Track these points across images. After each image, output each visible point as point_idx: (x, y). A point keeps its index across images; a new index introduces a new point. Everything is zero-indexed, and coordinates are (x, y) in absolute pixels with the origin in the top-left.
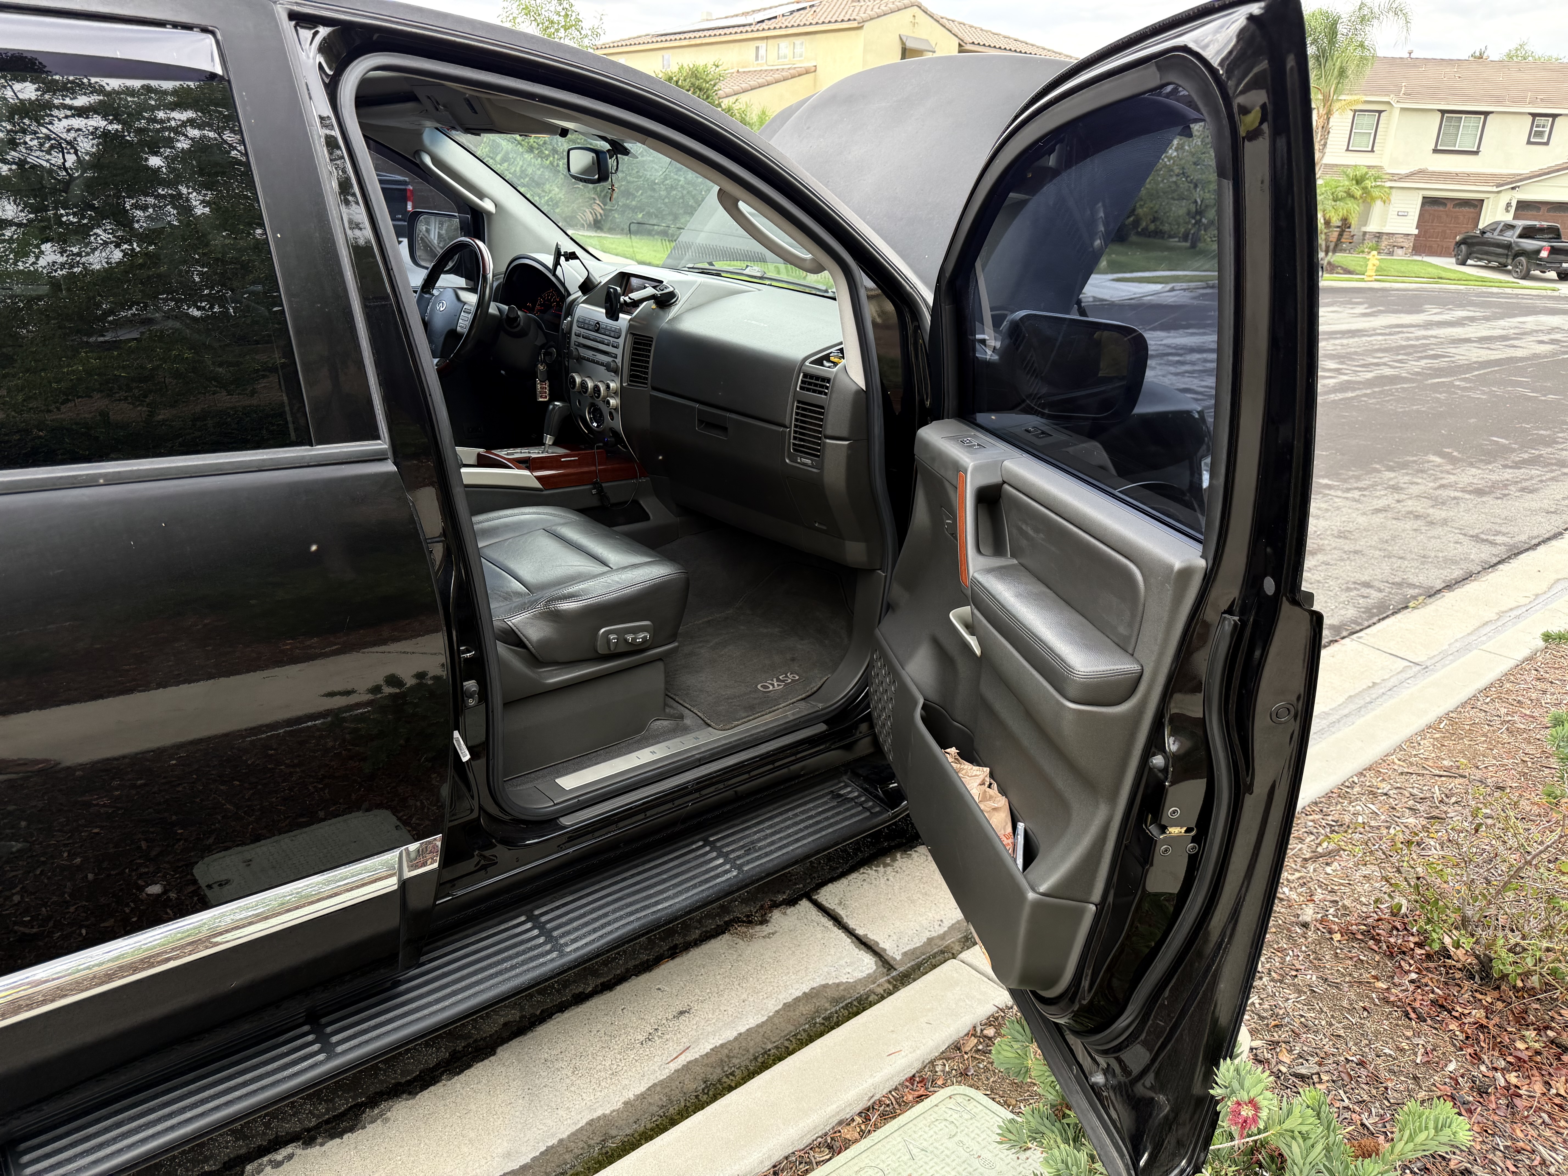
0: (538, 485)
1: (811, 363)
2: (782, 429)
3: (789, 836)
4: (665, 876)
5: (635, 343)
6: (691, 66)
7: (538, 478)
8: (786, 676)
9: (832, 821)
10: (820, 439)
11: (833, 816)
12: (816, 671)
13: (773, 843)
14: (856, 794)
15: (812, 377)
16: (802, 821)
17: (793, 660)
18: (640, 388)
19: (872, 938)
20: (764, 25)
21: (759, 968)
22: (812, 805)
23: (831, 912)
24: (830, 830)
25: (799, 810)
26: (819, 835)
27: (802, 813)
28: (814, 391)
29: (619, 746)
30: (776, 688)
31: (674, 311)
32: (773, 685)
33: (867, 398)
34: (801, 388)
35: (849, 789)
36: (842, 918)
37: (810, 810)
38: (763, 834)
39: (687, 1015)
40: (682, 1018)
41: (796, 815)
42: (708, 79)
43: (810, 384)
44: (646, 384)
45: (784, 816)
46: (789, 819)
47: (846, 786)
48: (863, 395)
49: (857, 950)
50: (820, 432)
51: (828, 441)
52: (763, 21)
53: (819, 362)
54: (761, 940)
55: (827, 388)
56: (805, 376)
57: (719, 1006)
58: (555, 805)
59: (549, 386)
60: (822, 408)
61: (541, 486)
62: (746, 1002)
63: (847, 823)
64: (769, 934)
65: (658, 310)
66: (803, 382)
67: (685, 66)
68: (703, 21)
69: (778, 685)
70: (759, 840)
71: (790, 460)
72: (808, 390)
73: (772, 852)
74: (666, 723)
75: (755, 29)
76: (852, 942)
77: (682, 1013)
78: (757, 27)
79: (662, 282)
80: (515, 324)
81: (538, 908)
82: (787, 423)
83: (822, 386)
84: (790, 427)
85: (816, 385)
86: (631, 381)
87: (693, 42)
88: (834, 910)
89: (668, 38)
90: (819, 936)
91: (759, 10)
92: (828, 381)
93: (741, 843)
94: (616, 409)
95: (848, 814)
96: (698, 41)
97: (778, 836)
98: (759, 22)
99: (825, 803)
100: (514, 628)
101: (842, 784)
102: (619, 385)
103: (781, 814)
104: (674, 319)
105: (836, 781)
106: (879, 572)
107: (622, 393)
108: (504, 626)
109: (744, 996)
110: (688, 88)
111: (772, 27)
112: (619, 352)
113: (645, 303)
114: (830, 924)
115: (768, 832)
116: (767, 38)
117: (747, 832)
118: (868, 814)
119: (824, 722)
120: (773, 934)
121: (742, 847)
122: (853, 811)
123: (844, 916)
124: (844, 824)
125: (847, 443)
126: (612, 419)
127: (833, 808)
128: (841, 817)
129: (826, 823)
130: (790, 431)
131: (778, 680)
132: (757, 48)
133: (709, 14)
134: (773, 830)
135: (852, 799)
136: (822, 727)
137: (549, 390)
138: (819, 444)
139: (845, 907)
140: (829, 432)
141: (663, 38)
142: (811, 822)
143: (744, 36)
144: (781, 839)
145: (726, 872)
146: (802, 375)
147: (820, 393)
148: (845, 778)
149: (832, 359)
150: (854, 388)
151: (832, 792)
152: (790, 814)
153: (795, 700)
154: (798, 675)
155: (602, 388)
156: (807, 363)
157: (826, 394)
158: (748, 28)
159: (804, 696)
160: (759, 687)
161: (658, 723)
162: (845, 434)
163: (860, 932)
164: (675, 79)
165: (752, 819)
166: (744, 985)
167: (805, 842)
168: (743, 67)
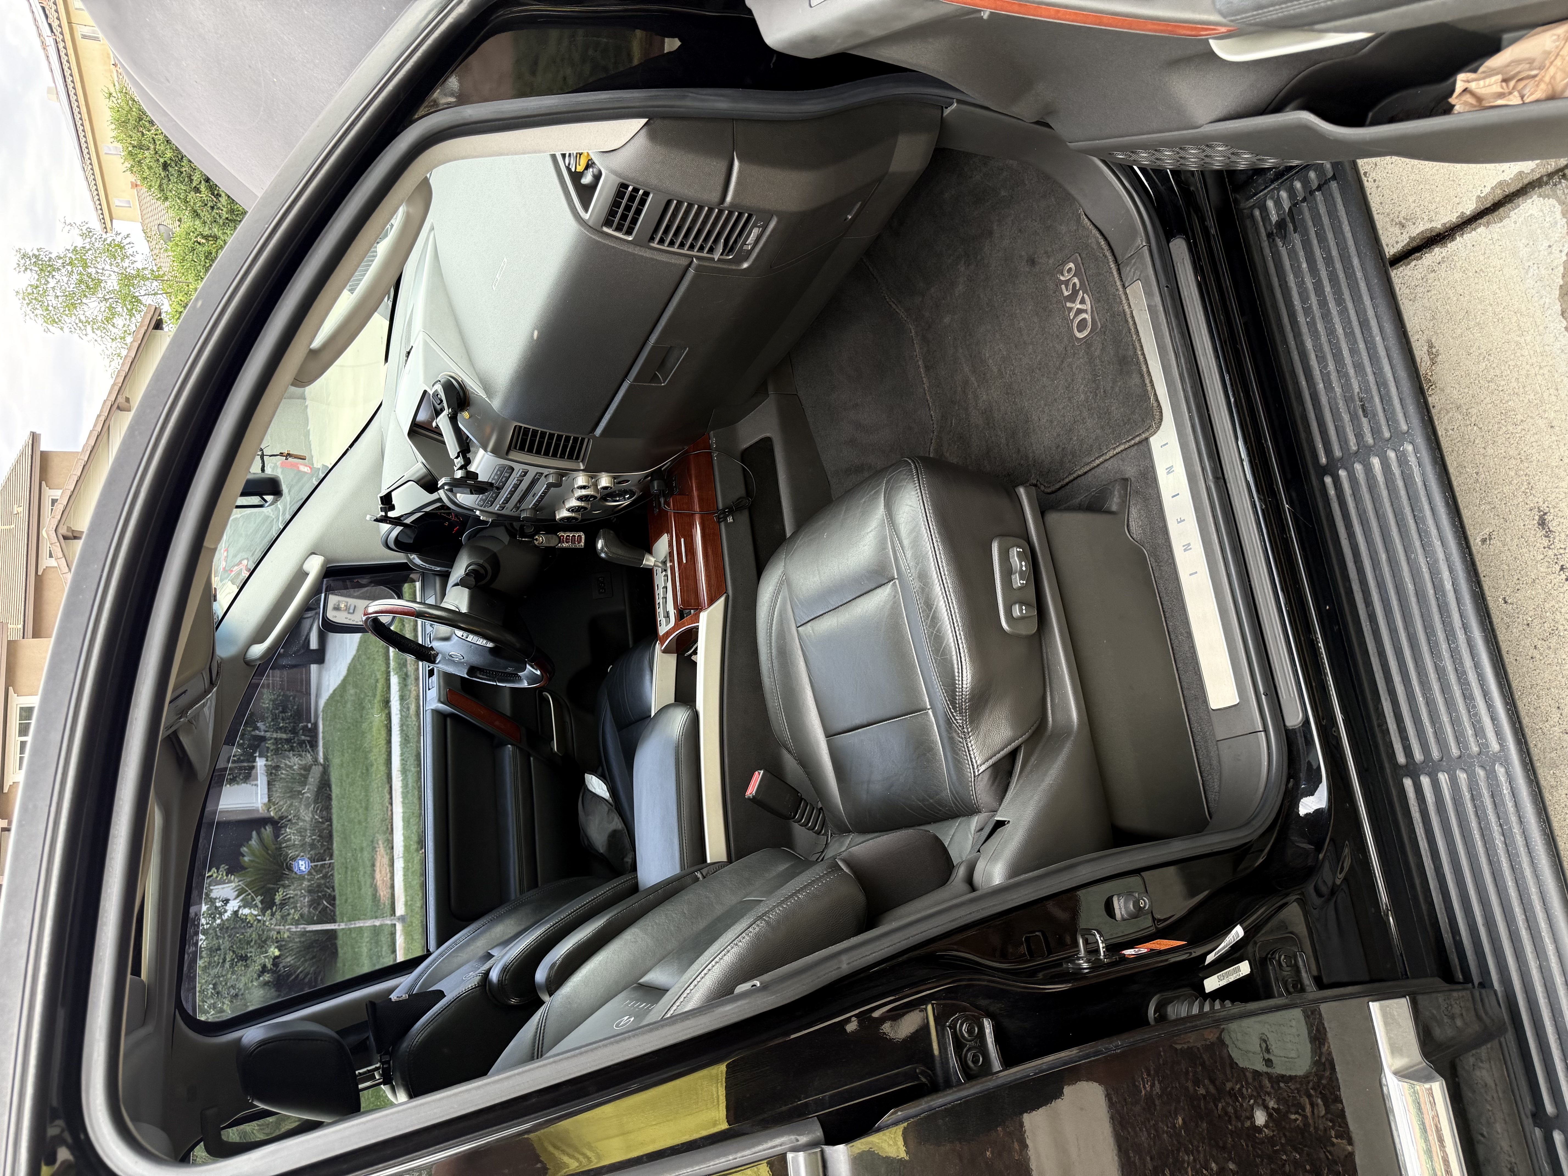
0: (720, 603)
1: (586, 210)
2: (691, 271)
3: (1350, 335)
4: (1383, 557)
5: (522, 449)
6: (113, 126)
7: (712, 601)
8: (1067, 283)
9: (1335, 253)
10: (721, 212)
11: (1326, 249)
12: (1063, 229)
13: (1359, 367)
14: (1284, 194)
15: (612, 213)
16: (1323, 303)
17: (1032, 262)
18: (589, 447)
19: (1487, 190)
20: (55, 24)
21: (1493, 386)
22: (1291, 278)
23: (1415, 244)
24: (1356, 262)
25: (1297, 302)
26: (1363, 285)
27: (1304, 299)
28: (638, 212)
29: (1163, 594)
30: (1088, 306)
31: (474, 387)
32: (1079, 311)
33: (664, 117)
34: (629, 232)
35: (1270, 204)
36: (1431, 230)
37: (1301, 285)
38: (1334, 376)
39: (1548, 518)
40: (1553, 526)
41: (1308, 311)
42: (127, 108)
43: (624, 217)
44: (583, 440)
45: (1305, 330)
46: (1312, 325)
47: (1264, 209)
48: (658, 123)
49: (1506, 221)
50: (711, 210)
51: (729, 199)
52: (50, 25)
53: (586, 193)
54: (1437, 368)
55: (636, 190)
56: (608, 223)
57: (1548, 465)
58: (1266, 730)
59: (565, 531)
60: (669, 203)
61: (722, 599)
62: (1554, 423)
63: (1346, 228)
64: (1429, 353)
65: (472, 409)
66: (619, 229)
67: (113, 134)
68: (58, 98)
69: (1083, 302)
70: (1346, 386)
71: (746, 259)
72: (634, 221)
73: (1378, 373)
74: (1134, 512)
75: (61, 37)
76: (1488, 224)
77: (1542, 523)
78: (57, 34)
79: (425, 392)
80: (482, 571)
81: (1392, 755)
82: (684, 262)
83: (632, 198)
84: (692, 257)
85: (628, 208)
86: (577, 458)
87: (85, 116)
88: (1412, 239)
89: (84, 146)
90: (1458, 276)
91: (38, 28)
92: (624, 186)
93: (1346, 417)
94: (615, 478)
95: (1326, 220)
96: (84, 109)
97: (1346, 353)
98: (52, 31)
99: (1292, 253)
100: (990, 762)
101: (1257, 213)
102: (581, 473)
103: (1298, 335)
104: (487, 388)
105: (1248, 223)
106: (947, 112)
107: (593, 470)
108: (986, 776)
109: (1542, 423)
110: (140, 134)
111: (56, 15)
112: (533, 471)
113: (460, 425)
114: (1437, 253)
115: (1331, 367)
116: (70, 23)
117: (1324, 400)
118: (1334, 185)
119: (1168, 242)
120: (1431, 346)
121: (1354, 418)
122: (1322, 210)
123: (1429, 226)
124: (1349, 235)
125: (736, 163)
126: (628, 481)
127: (1307, 245)
128: (1330, 236)
129: (1338, 265)
130: (698, 258)
131: (1072, 298)
132: (84, 37)
133: (49, 90)
134: (1329, 357)
135: (1294, 205)
136: (1179, 247)
137: (571, 531)
138: (731, 214)
139: (1412, 219)
140: (715, 197)
141: (85, 151)
142: (1328, 289)
143: (71, 51)
144: (1354, 351)
145: (1402, 460)
146: (605, 229)
147: (643, 202)
148: (1246, 204)
149: (580, 169)
150: (642, 140)
151: (1270, 235)
152: (1301, 319)
153: (1118, 283)
154: (1064, 263)
155: (584, 492)
156: (586, 216)
157: (646, 194)
158: (61, 45)
159: (1113, 265)
160: (1080, 335)
161: (1132, 524)
162: (723, 166)
163: (1469, 207)
164: (130, 149)
165: (1297, 383)
166: (1519, 417)
167: (1370, 313)
168: (109, 57)
